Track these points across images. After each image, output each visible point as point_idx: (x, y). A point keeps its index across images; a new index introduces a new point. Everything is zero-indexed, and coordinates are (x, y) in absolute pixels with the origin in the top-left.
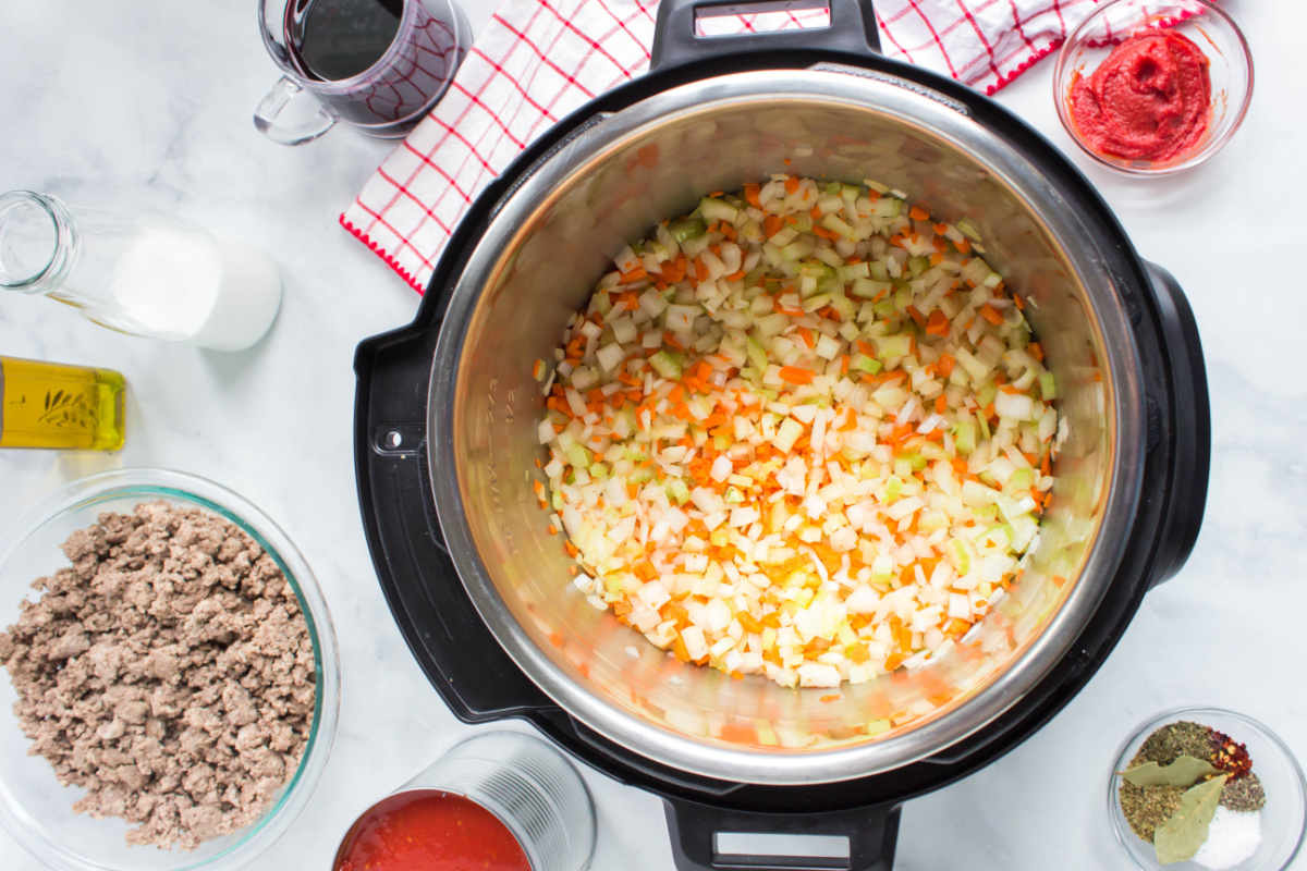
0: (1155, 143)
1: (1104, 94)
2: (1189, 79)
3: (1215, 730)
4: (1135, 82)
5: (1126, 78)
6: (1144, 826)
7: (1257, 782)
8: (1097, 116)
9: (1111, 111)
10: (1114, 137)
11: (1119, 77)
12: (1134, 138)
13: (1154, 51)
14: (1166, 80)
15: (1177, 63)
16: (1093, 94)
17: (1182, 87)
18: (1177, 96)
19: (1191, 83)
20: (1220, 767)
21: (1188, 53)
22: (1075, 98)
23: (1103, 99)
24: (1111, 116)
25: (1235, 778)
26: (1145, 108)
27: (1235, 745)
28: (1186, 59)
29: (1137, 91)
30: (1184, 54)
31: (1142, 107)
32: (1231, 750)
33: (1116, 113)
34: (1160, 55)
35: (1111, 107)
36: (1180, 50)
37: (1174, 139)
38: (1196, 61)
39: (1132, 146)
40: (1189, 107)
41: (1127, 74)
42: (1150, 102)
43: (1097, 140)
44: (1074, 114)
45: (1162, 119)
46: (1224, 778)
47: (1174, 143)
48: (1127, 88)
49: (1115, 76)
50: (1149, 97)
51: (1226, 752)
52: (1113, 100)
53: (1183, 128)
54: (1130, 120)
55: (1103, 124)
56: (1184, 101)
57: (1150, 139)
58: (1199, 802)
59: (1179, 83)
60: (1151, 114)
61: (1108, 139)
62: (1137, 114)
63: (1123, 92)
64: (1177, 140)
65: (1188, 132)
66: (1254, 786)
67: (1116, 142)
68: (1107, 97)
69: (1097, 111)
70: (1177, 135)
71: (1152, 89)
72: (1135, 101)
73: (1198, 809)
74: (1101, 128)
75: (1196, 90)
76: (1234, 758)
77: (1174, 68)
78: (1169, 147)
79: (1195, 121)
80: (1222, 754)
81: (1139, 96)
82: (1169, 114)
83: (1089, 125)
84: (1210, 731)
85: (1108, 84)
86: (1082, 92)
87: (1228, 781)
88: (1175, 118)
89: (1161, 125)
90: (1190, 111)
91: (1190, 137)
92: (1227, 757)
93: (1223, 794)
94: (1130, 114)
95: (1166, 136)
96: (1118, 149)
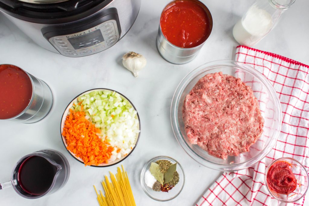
0: (272, 178)
1: (285, 169)
2: (284, 189)
3: (173, 188)
4: (287, 177)
5: (288, 175)
6: (160, 163)
7: (159, 191)
8: (280, 167)
9: (281, 170)
10: (275, 169)
11: (288, 174)
12: (274, 174)
13: (293, 183)
14: (286, 183)
15: (289, 187)
16: (286, 167)
17: (283, 187)
18: (282, 185)
19: (283, 189)
20: (165, 185)
21: (291, 190)
22: (285, 163)
23: (284, 169)
24: (280, 170)
25: (161, 187)
26: (280, 177)
27: (168, 190)
28: (289, 189)
29: (285, 177)
30: (291, 189)
31: (281, 177)
32: (168, 189)
33: (280, 171)
34: (292, 183)
35: (282, 170)
36: (292, 188)
37: (272, 182)
38: (288, 191)
39: (272, 173)
40: (278, 187)
41: (289, 175)
42: (282, 179)
43: (275, 166)
44: (282, 162)
45: (277, 181)
46: (162, 184)
47: (271, 182)
48: (286, 175)
49: (289, 173)
50: (283, 179)
51: (167, 187)
52: (283, 171)
53: (274, 185)
54: (278, 174)
55: (278, 168)
56: (279, 187)
57: (273, 177)
58: (160, 177)
59: (285, 186)
60: (278, 178)
61: (274, 168)
62: (279, 175)
63: (285, 174)
64: (271, 183)
65: (272, 186)
66: (158, 190)
67: (273, 170)
68: (284, 170)
69: (281, 167)
70: (272, 183)
71: (284, 180)
72: (283, 176)
73: (159, 176)
74: (277, 167)
75: (282, 190)
76: (166, 189)
77: (289, 186)
78: (270, 181)
79: (274, 188)
80: (168, 186)
81: (283, 177)
82: (278, 182)
83: (279, 165)
84: (173, 186)
85: (287, 171)
86: (286, 165)
87: (161, 185)
88: (276, 184)
89: (276, 180)
90: (277, 187)
91: (271, 186)
92: (166, 187)
93: (159, 182)
94: (279, 174)
95: (273, 181)
96: (272, 170)
